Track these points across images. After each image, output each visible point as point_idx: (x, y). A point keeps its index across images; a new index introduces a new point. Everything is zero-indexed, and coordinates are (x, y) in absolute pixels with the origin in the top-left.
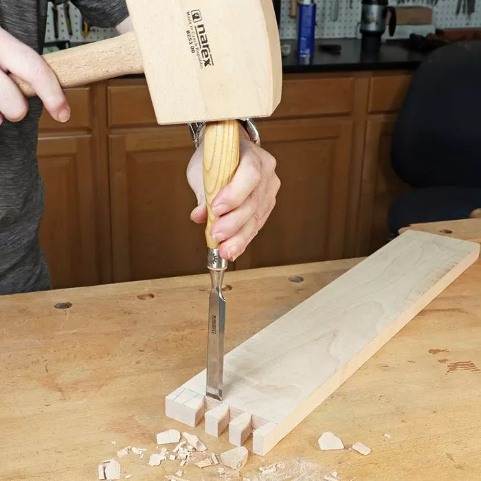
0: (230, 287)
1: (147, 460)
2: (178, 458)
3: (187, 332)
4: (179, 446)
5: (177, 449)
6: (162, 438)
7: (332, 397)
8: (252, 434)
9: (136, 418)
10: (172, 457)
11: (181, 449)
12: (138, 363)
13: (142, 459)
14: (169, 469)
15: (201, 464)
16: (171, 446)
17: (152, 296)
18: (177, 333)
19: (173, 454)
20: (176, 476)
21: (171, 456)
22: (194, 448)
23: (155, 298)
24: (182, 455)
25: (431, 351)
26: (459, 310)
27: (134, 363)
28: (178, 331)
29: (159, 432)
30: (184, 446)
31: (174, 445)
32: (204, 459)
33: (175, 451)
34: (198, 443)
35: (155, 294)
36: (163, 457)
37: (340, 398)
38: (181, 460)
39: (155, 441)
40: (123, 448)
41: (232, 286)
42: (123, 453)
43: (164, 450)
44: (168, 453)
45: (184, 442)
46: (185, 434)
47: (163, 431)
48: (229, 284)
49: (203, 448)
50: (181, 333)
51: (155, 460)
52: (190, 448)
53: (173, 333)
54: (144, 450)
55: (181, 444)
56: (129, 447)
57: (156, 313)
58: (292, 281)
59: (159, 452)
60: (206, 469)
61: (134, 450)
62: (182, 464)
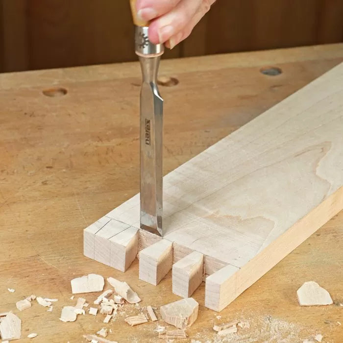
0: (175, 81)
1: (59, 314)
2: (101, 311)
3: (113, 142)
4: (102, 297)
5: (99, 299)
6: (78, 285)
7: (318, 235)
8: (204, 282)
9: (43, 258)
10: (93, 311)
11: (105, 300)
12: (44, 183)
13: (51, 313)
14: (89, 327)
15: (133, 321)
16: (92, 296)
17: (64, 92)
18: (100, 144)
19: (94, 306)
20: (98, 335)
21: (91, 309)
22: (123, 299)
23: (68, 95)
24: (106, 307)
27: (39, 184)
28: (101, 140)
29: (75, 277)
30: (109, 296)
31: (96, 294)
32: (137, 314)
33: (96, 302)
34: (129, 293)
35: (67, 89)
36: (80, 311)
37: (330, 236)
38: (105, 315)
39: (69, 288)
40: (25, 297)
41: (178, 79)
42: (24, 304)
43: (82, 301)
44: (86, 305)
45: (110, 291)
46: (111, 280)
47: (81, 275)
48: (174, 76)
49: (136, 299)
50: (106, 144)
51: (69, 314)
52: (118, 298)
53: (95, 143)
54: (53, 300)
55: (106, 293)
56: (33, 297)
57: (69, 115)
58: (267, 73)
59: (74, 304)
60: (140, 328)
61: (40, 300)
62: (107, 320)
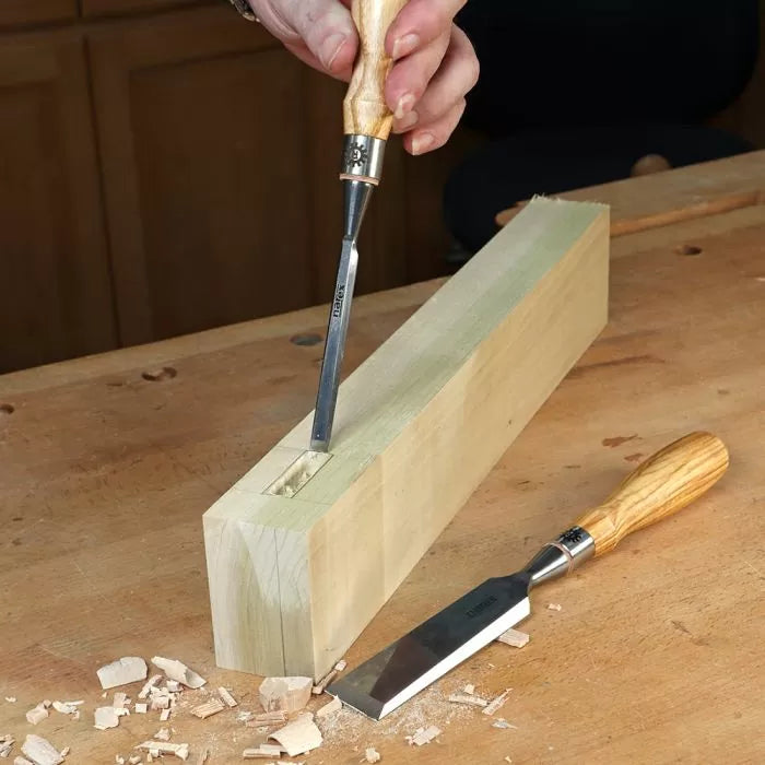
0: (171, 372)
1: (91, 720)
2: (153, 706)
3: (104, 471)
4: (148, 687)
5: (145, 690)
6: (108, 676)
7: (432, 554)
9: (45, 647)
10: (141, 708)
11: (154, 689)
12: (17, 543)
13: (79, 720)
14: (141, 731)
15: (203, 711)
16: (133, 689)
17: (10, 409)
18: (83, 475)
19: (139, 701)
20: (157, 740)
21: (137, 705)
22: (180, 684)
23: (16, 413)
24: (160, 697)
25: (607, 442)
26: (647, 358)
27: (9, 545)
28: (84, 470)
29: (100, 666)
30: (159, 684)
31: (138, 685)
32: (205, 702)
33: (142, 695)
34: (187, 674)
35: (13, 404)
36: (122, 711)
37: (449, 552)
38: (159, 710)
39: (97, 683)
40: (34, 705)
41: (177, 369)
42: (38, 714)
43: (120, 698)
44: (129, 701)
45: (158, 677)
46: (158, 661)
47: (110, 662)
48: (168, 365)
49: (199, 681)
50: (94, 474)
51: (107, 717)
52: (172, 684)
53: (76, 476)
54: (76, 703)
55: (153, 680)
56: (48, 703)
57: (27, 441)
58: (300, 344)
59: (110, 702)
60: (215, 719)
61: (57, 705)
62: (164, 715)
